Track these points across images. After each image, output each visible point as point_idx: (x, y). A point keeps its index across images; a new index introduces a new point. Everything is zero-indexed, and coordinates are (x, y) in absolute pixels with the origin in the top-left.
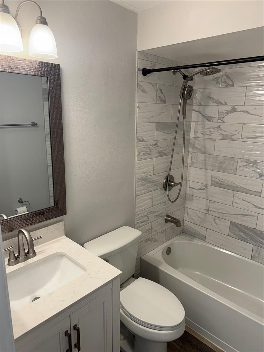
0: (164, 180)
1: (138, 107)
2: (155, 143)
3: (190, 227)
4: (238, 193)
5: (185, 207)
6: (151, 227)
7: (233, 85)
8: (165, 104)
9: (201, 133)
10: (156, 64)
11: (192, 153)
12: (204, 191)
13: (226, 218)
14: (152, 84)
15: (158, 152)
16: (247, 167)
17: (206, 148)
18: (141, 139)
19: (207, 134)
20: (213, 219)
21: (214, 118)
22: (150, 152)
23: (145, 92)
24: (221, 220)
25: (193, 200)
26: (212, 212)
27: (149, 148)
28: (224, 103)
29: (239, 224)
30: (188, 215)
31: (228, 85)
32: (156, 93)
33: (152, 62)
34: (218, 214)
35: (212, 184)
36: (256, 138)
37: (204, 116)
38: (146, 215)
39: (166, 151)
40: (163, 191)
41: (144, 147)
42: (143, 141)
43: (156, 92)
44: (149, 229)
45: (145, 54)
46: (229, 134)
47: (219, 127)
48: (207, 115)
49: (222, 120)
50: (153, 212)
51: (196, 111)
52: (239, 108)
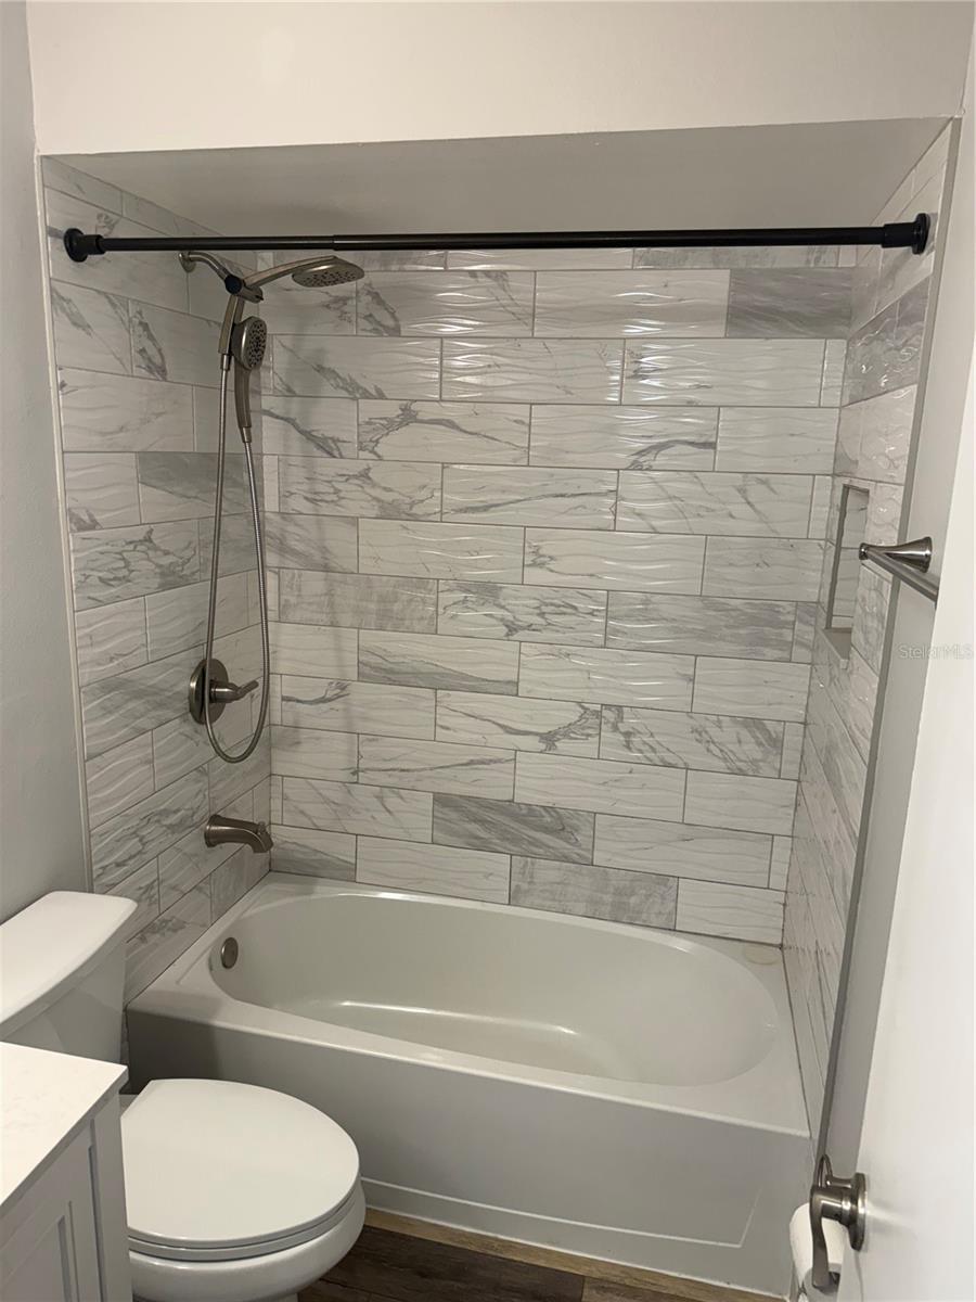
0: (191, 679)
1: (63, 385)
2: (140, 533)
3: (295, 843)
4: (449, 695)
5: (271, 775)
6: (155, 877)
7: (399, 331)
8: (165, 380)
9: (306, 498)
10: (117, 222)
11: (278, 571)
12: (336, 704)
13: (419, 786)
14: (108, 297)
15: (157, 570)
16: (469, 605)
17: (327, 551)
18: (86, 518)
19: (327, 502)
20: (377, 797)
21: (344, 442)
22: (125, 572)
23: (86, 327)
24: (404, 796)
25: (298, 743)
26: (370, 774)
27: (120, 553)
28: (374, 392)
29: (461, 796)
30: (285, 802)
31: (380, 328)
32: (127, 335)
33: (100, 211)
34: (390, 776)
35: (362, 677)
36: (486, 508)
37: (308, 436)
38: (134, 833)
39: (185, 567)
40: (189, 727)
41: (102, 553)
42: (94, 525)
43: (129, 332)
44: (150, 887)
45: (69, 171)
46: (402, 498)
47: (364, 475)
48: (317, 430)
49: (373, 452)
50: (160, 813)
51: (277, 417)
52: (426, 411)
